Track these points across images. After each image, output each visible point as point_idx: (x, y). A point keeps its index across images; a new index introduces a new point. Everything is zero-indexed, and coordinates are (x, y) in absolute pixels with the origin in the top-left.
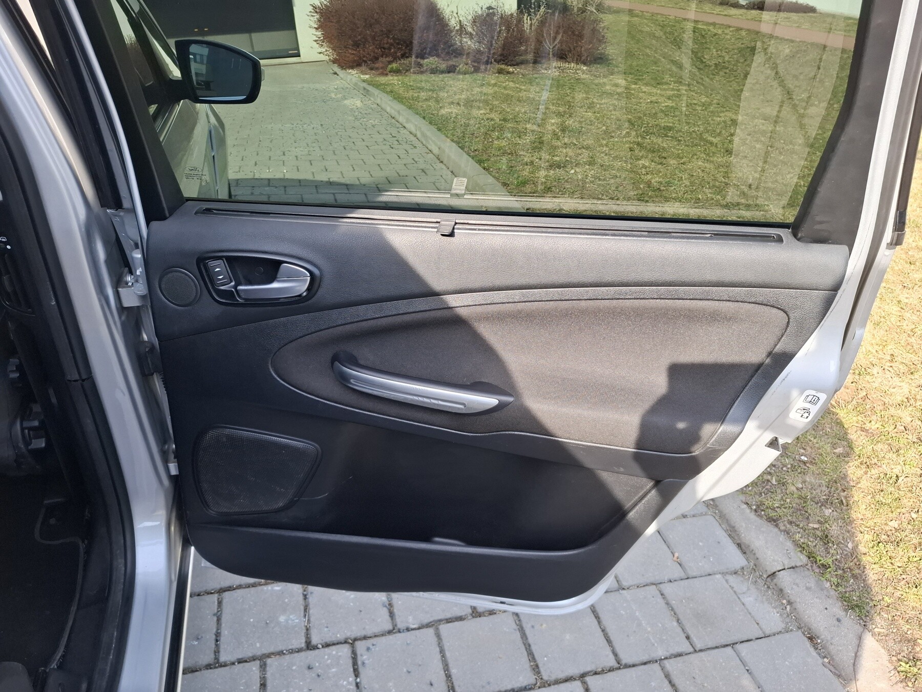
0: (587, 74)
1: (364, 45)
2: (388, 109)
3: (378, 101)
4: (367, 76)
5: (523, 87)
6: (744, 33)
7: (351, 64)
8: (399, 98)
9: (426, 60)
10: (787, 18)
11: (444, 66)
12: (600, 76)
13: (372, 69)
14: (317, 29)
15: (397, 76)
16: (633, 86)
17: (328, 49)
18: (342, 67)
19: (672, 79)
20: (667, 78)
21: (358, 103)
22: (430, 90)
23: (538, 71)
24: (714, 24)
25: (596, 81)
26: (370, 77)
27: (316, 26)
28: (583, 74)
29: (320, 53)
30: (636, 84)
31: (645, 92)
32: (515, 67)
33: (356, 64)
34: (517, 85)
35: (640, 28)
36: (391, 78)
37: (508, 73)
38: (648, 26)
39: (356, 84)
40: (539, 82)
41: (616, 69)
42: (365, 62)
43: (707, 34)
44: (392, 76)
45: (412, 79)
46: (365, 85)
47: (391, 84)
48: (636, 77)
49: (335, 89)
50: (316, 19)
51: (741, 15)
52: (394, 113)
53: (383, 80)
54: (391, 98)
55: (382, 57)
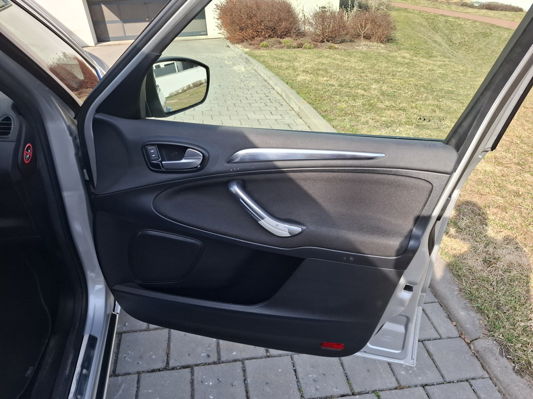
0: (384, 50)
1: (246, 29)
2: (262, 74)
3: (256, 68)
4: (248, 50)
5: (346, 59)
6: (478, 24)
7: (238, 41)
8: (269, 67)
9: (284, 40)
10: (505, 15)
11: (295, 44)
12: (392, 51)
13: (250, 45)
14: (218, 19)
15: (266, 50)
16: (415, 58)
17: (224, 31)
18: (232, 43)
19: (438, 54)
20: (435, 53)
21: (243, 69)
22: (288, 61)
23: (354, 47)
24: (458, 18)
25: (391, 55)
26: (250, 50)
27: (218, 17)
28: (382, 49)
29: (219, 33)
30: (416, 57)
31: (423, 62)
32: (339, 44)
33: (241, 41)
34: (342, 57)
35: (413, 20)
36: (263, 51)
37: (335, 48)
38: (418, 19)
39: (241, 55)
40: (355, 55)
41: (402, 47)
42: (246, 40)
43: (454, 24)
44: (263, 49)
45: (276, 52)
46: (247, 56)
47: (263, 56)
48: (415, 52)
49: (228, 57)
50: (218, 13)
51: (476, 13)
52: (266, 78)
53: (258, 52)
54: (264, 67)
55: (257, 37)
